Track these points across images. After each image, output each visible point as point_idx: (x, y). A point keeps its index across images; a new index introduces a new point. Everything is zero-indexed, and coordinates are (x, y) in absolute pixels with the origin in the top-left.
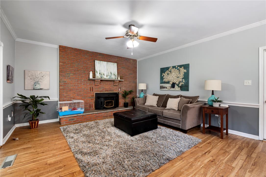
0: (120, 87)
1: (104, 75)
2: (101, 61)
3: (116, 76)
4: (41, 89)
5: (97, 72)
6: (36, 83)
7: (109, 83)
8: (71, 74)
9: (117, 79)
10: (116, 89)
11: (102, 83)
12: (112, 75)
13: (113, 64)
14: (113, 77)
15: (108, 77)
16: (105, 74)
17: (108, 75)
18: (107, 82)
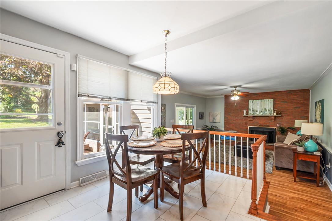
0: (278, 122)
1: (257, 112)
2: (255, 100)
3: (271, 112)
4: (216, 122)
5: (250, 110)
6: (214, 119)
7: (264, 118)
8: (231, 113)
9: (272, 115)
10: (273, 124)
11: (256, 118)
12: (266, 111)
13: (269, 101)
14: (267, 113)
15: (261, 114)
16: (259, 111)
17: (262, 112)
18: (261, 118)
